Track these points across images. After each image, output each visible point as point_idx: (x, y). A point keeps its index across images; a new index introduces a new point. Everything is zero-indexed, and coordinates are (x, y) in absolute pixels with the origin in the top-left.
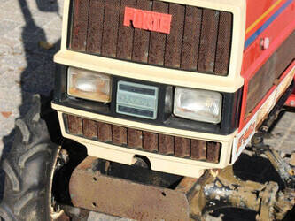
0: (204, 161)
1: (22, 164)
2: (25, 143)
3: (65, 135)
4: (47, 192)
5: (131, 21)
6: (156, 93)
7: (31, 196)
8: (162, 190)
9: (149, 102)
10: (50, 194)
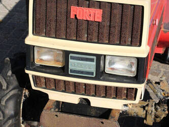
0: (125, 99)
1: (3, 103)
2: (4, 90)
3: (34, 88)
4: (19, 117)
5: (76, 15)
6: (95, 60)
7: (10, 122)
8: (101, 120)
9: (91, 67)
10: (21, 118)
